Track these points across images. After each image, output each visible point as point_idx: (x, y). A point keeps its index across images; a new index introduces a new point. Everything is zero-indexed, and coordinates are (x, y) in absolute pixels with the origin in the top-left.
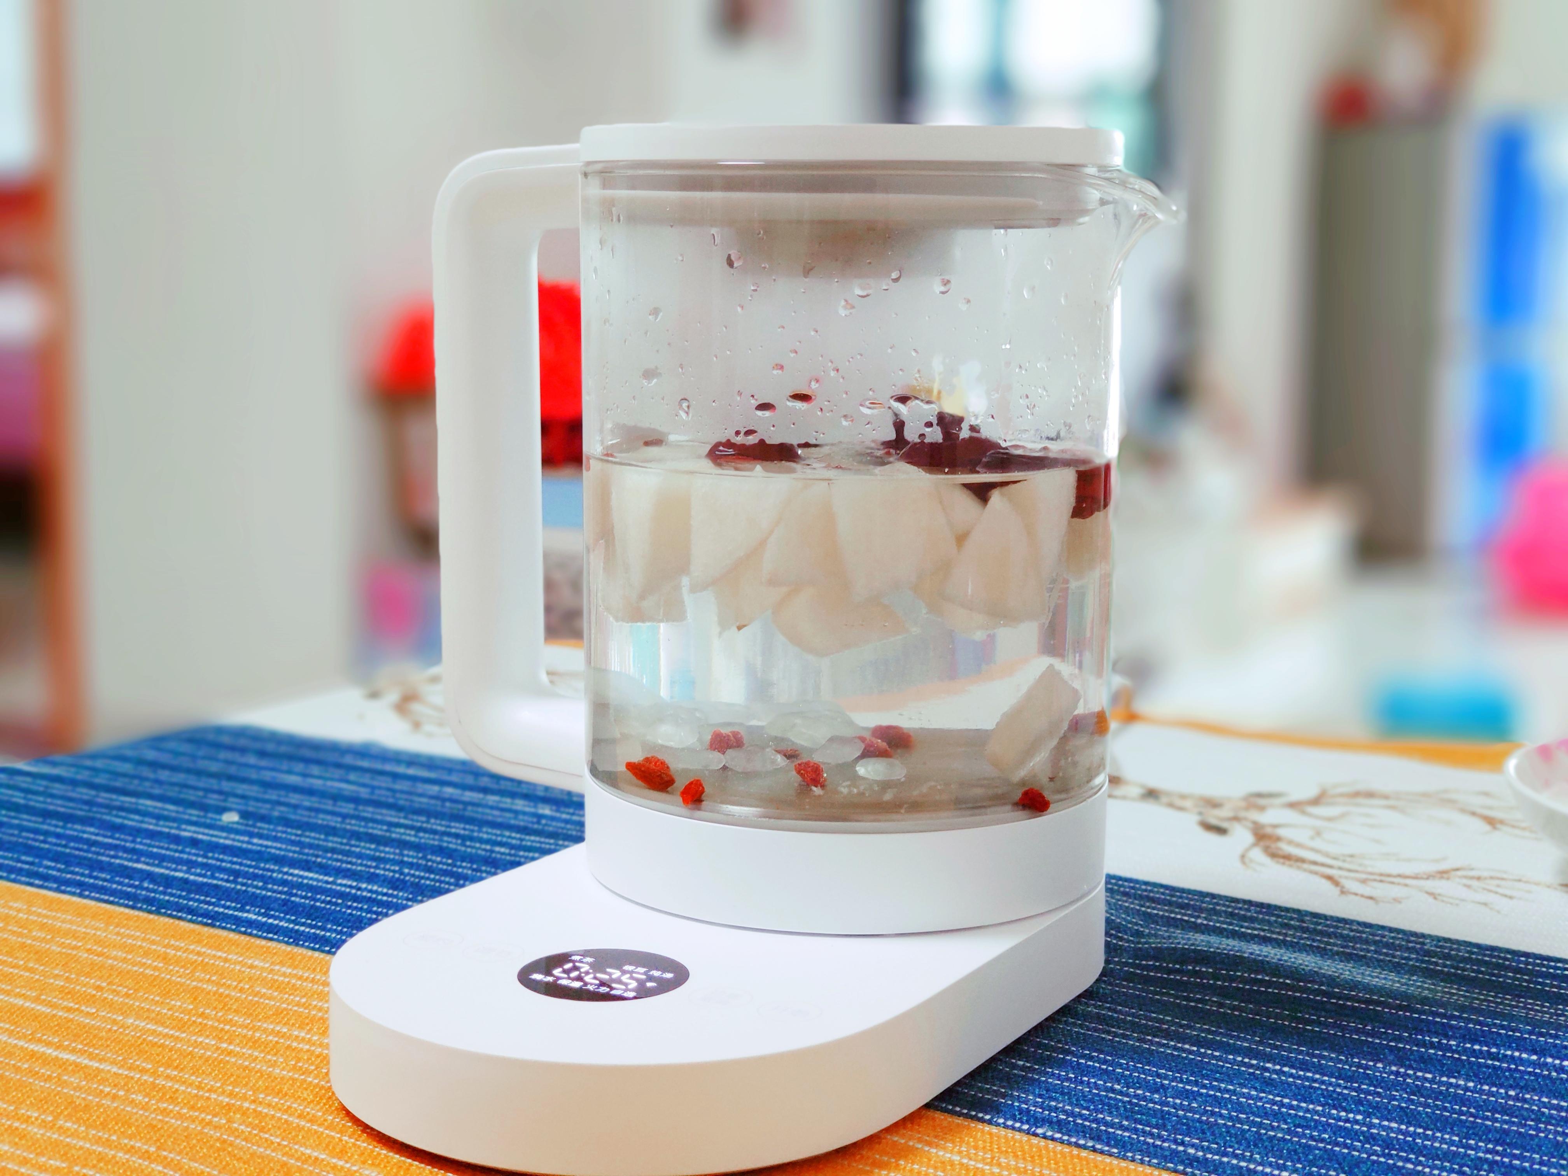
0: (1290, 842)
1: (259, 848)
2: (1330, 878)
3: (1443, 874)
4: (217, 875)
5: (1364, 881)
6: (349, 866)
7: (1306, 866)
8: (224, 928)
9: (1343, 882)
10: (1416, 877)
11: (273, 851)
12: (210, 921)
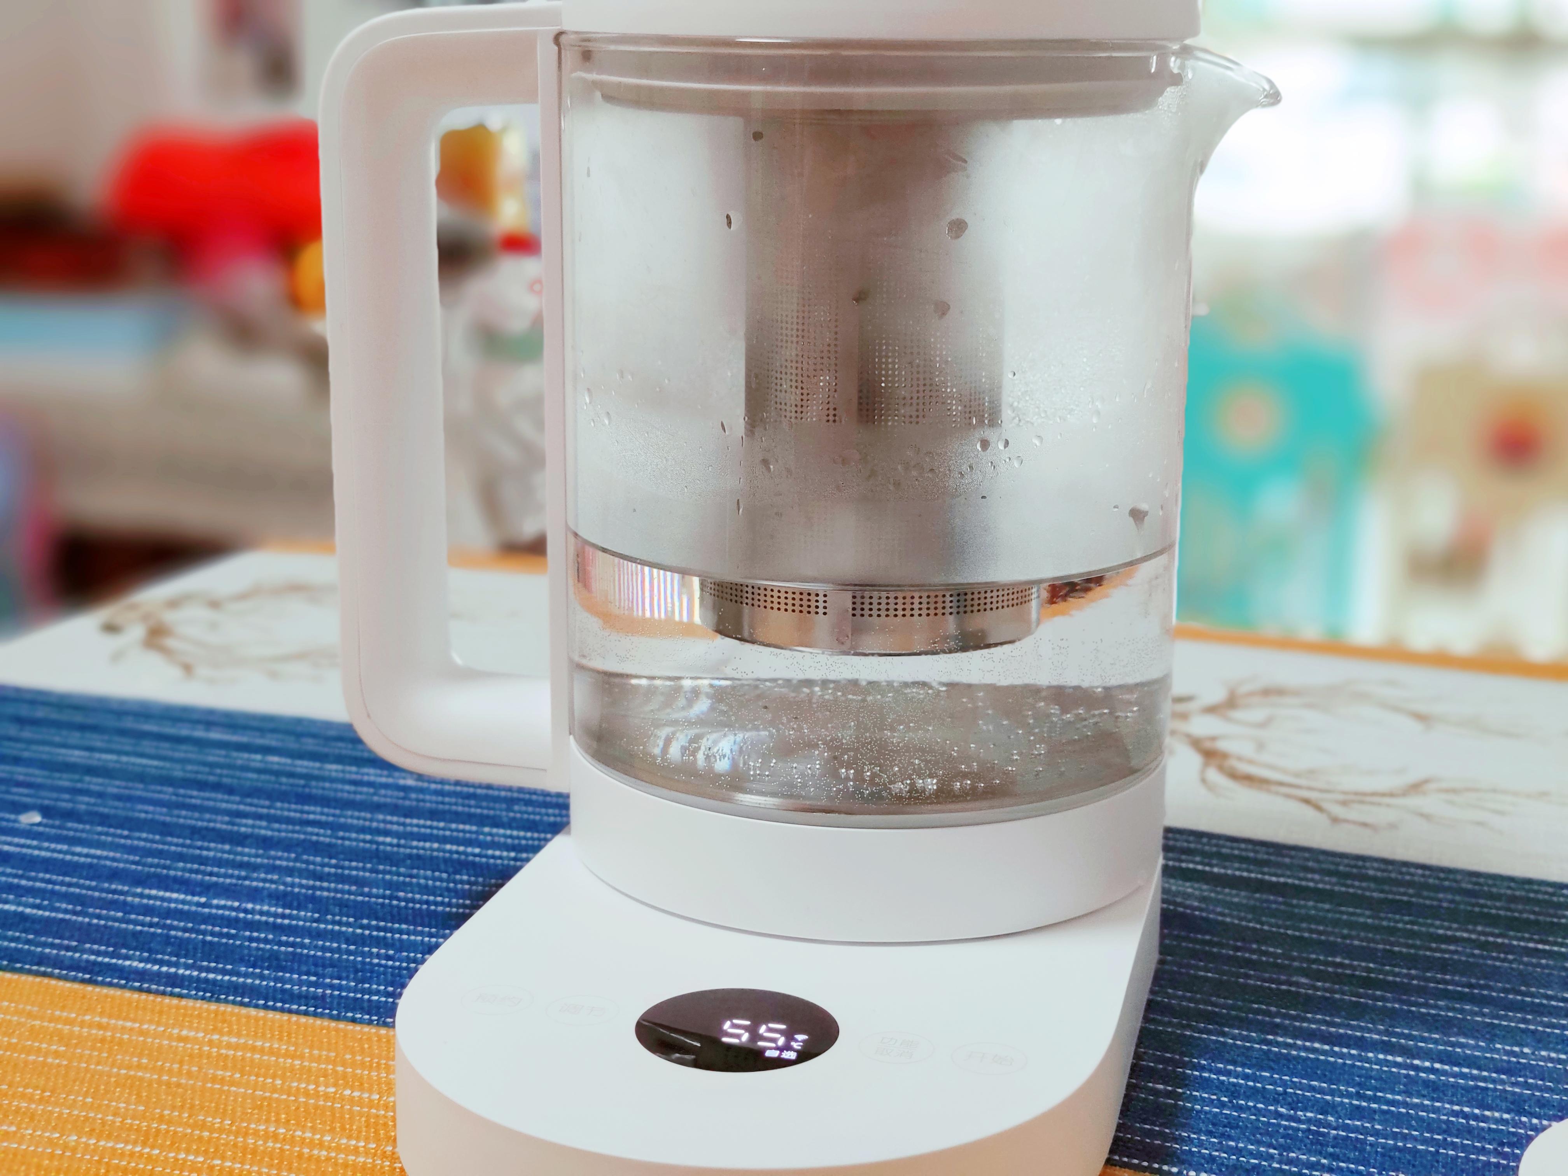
0: (1240, 759)
1: (89, 860)
2: (1307, 801)
3: (1416, 788)
4: (58, 905)
5: (1344, 803)
6: (214, 879)
7: (1274, 788)
8: (110, 985)
9: (1325, 805)
10: (1391, 795)
11: (108, 863)
12: (87, 976)
